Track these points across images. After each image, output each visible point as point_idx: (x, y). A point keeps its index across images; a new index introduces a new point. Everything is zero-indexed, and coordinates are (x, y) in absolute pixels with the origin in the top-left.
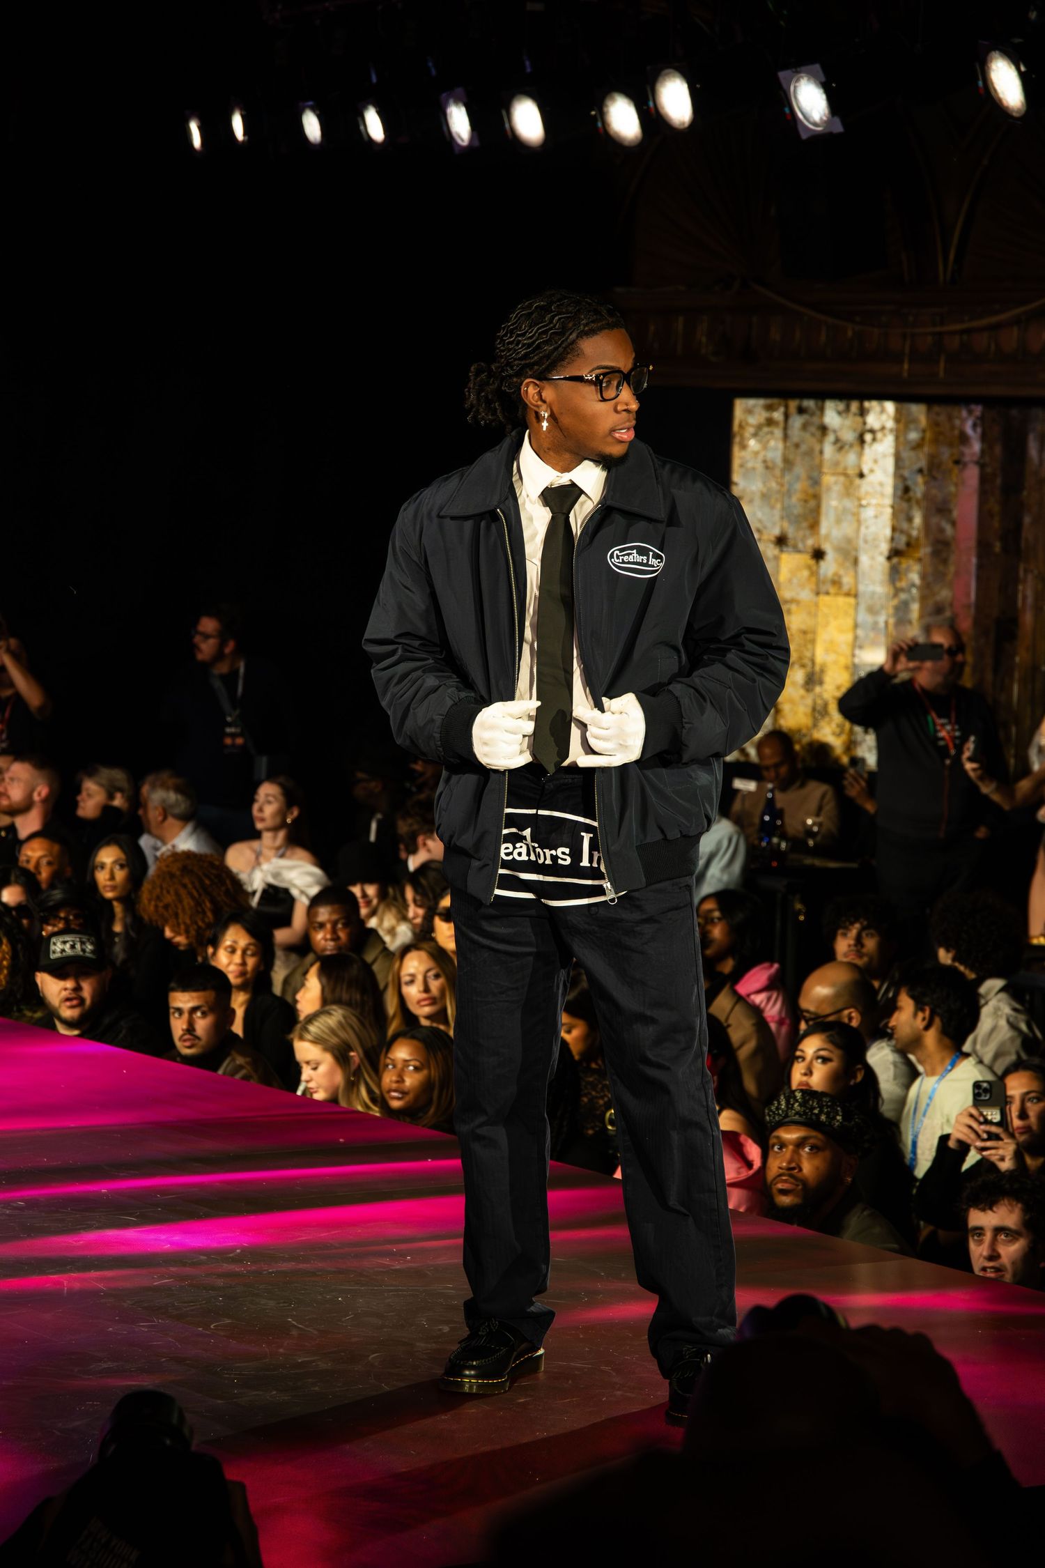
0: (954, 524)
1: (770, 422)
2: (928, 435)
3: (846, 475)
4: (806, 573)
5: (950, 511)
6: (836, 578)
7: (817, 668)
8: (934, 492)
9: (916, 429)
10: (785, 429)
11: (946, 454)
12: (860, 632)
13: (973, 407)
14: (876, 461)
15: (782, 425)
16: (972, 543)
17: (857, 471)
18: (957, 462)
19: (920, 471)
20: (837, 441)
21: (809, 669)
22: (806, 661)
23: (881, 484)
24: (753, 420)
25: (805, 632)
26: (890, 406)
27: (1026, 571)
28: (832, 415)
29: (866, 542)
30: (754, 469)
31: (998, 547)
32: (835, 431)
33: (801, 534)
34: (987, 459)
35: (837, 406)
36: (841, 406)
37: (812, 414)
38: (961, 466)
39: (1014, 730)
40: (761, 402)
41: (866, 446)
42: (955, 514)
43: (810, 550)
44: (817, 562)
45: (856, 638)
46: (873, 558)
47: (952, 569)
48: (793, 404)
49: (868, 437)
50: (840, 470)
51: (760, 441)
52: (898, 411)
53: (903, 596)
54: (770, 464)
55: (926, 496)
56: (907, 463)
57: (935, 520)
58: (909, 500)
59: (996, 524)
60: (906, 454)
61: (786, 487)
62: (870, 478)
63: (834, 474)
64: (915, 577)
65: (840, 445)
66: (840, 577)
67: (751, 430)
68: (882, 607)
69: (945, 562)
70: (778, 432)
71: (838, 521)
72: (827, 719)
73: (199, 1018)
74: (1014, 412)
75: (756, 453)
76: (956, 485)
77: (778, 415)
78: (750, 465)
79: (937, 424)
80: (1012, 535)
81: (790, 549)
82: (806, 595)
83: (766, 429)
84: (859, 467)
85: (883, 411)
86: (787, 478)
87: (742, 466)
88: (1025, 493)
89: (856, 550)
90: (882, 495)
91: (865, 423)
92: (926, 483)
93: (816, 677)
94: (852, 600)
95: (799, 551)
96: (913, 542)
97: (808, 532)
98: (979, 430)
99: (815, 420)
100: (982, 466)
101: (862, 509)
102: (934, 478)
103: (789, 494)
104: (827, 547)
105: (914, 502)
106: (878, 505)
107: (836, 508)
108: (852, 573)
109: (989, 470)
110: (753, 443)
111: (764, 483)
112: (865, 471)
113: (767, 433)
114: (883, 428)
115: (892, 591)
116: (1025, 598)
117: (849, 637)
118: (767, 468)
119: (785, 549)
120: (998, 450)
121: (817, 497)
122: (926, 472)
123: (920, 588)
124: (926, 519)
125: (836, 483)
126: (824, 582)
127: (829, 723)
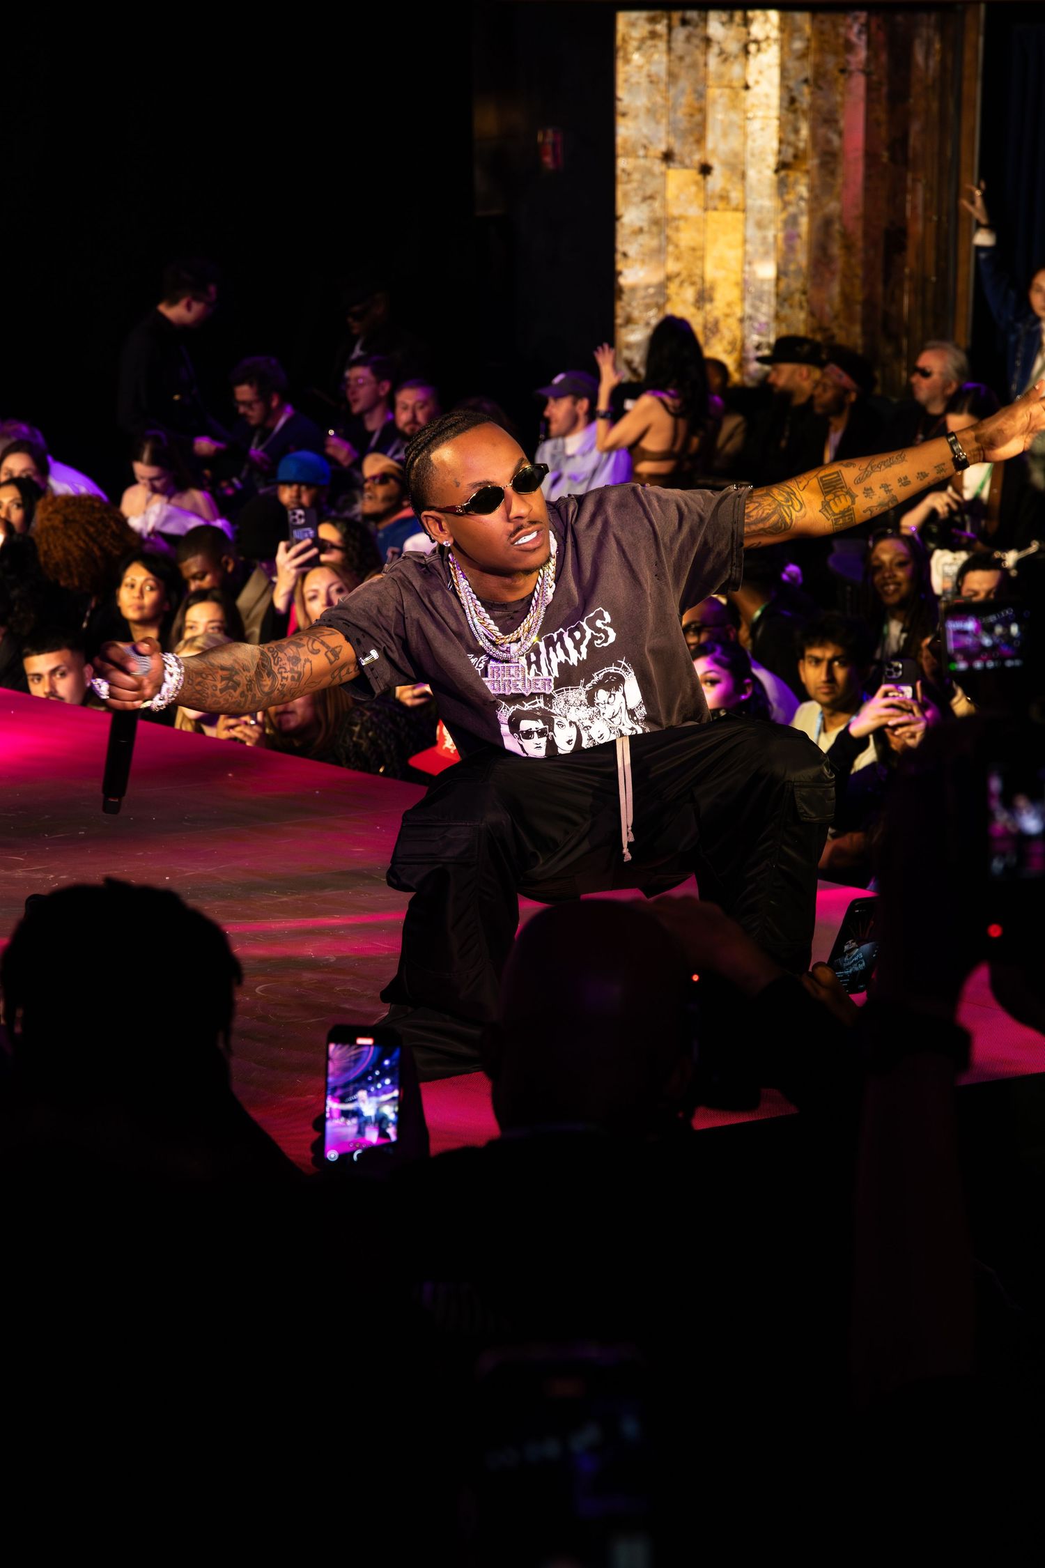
0: (840, 134)
1: (653, 35)
2: (813, 44)
3: (731, 87)
4: (693, 189)
5: (836, 121)
6: (724, 194)
7: (707, 285)
8: (820, 102)
9: (801, 38)
10: (669, 42)
11: (831, 63)
12: (749, 248)
13: (857, 13)
14: (761, 72)
15: (665, 38)
16: (860, 154)
17: (742, 83)
18: (843, 71)
19: (806, 81)
20: (721, 52)
21: (699, 286)
22: (697, 279)
23: (767, 96)
24: (636, 33)
25: (694, 249)
26: (774, 15)
27: (915, 180)
28: (716, 26)
29: (753, 155)
30: (638, 83)
31: (885, 156)
32: (719, 43)
33: (687, 148)
34: (872, 67)
35: (720, 17)
36: (724, 16)
37: (696, 26)
38: (847, 75)
39: (905, 342)
40: (644, 15)
41: (751, 57)
42: (842, 124)
43: (697, 165)
44: (705, 178)
45: (745, 253)
46: (760, 172)
47: (840, 180)
48: (676, 16)
49: (753, 48)
50: (725, 82)
51: (643, 55)
52: (782, 20)
53: (792, 209)
54: (654, 79)
55: (812, 106)
56: (793, 73)
57: (822, 131)
58: (795, 111)
59: (883, 132)
60: (792, 64)
61: (670, 103)
62: (755, 90)
63: (720, 87)
64: (803, 190)
65: (724, 56)
66: (728, 192)
67: (634, 44)
68: (771, 222)
69: (832, 173)
70: (662, 45)
71: (725, 135)
72: (719, 336)
73: (59, 679)
74: (900, 18)
75: (640, 67)
76: (842, 94)
77: (661, 28)
78: (633, 80)
79: (822, 33)
80: (899, 144)
81: (676, 165)
82: (694, 211)
83: (649, 43)
84: (745, 79)
85: (767, 20)
86: (672, 92)
87: (626, 81)
88: (912, 101)
89: (743, 163)
90: (768, 106)
91: (749, 33)
92: (812, 93)
93: (706, 295)
94: (740, 215)
95: (686, 167)
96: (800, 154)
97: (694, 147)
98: (864, 37)
99: (699, 31)
100: (868, 74)
101: (748, 122)
102: (820, 88)
103: (674, 108)
104: (714, 162)
105: (799, 113)
106: (765, 117)
107: (722, 121)
108: (739, 187)
109: (875, 78)
110: (636, 57)
111: (649, 98)
112: (751, 83)
113: (651, 47)
114: (767, 38)
115: (780, 205)
116: (914, 208)
117: (738, 253)
118: (651, 82)
119: (672, 165)
120: (884, 58)
121: (702, 111)
122: (811, 82)
123: (808, 201)
124: (813, 130)
125: (721, 96)
126: (712, 198)
127: (721, 340)
